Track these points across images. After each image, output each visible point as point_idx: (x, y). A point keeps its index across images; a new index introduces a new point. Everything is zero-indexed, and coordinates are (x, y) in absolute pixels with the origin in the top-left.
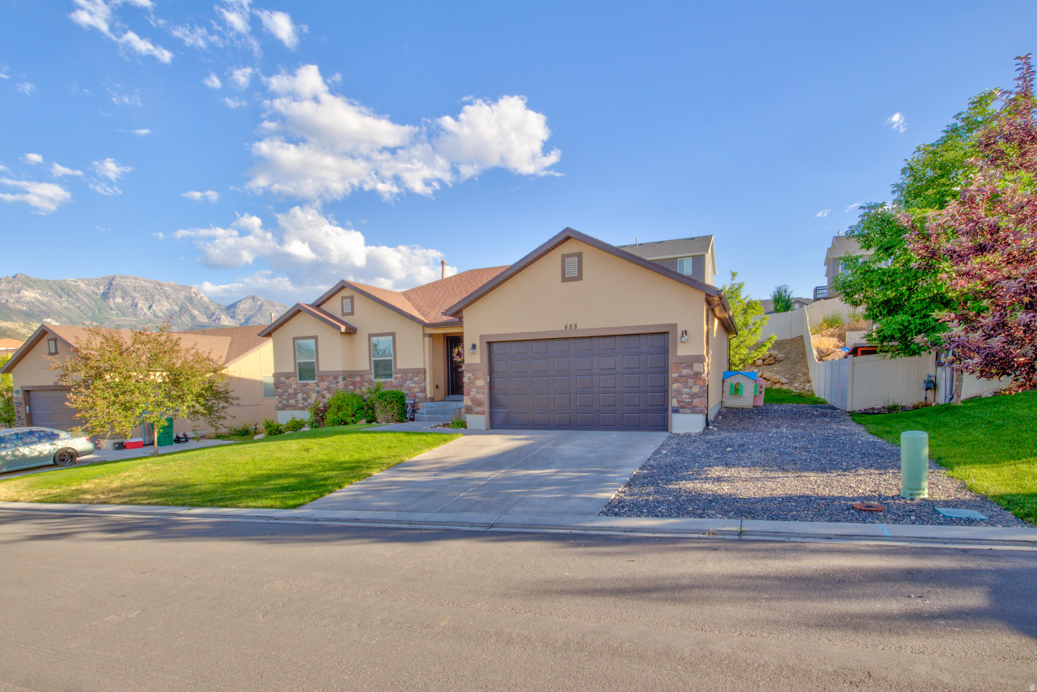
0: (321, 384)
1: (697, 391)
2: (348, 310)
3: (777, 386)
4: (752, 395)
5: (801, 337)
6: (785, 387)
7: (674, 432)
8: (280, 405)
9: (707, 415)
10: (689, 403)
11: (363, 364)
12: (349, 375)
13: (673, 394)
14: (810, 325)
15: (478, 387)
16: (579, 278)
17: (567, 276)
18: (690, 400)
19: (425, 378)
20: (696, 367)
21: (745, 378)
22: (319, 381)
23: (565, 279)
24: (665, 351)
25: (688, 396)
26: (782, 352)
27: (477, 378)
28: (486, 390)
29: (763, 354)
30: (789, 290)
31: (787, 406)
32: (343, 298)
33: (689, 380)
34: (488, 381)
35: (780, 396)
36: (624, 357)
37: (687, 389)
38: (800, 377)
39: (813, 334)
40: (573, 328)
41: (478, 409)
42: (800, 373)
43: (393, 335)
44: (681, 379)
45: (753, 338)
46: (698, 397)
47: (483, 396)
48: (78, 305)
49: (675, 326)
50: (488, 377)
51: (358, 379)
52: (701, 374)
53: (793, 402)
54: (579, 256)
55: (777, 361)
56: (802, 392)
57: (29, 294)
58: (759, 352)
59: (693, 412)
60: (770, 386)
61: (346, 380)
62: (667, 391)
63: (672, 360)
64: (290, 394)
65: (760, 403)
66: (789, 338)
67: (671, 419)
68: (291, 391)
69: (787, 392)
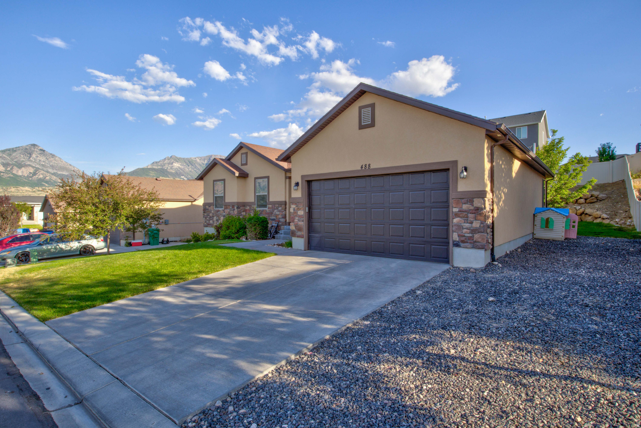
0: (226, 210)
1: (478, 226)
2: (244, 162)
3: (598, 221)
4: (564, 229)
5: (623, 181)
6: (606, 222)
7: (455, 265)
8: (205, 224)
9: (492, 250)
10: (470, 238)
11: (251, 198)
12: (242, 206)
13: (454, 228)
14: (631, 171)
15: (300, 216)
16: (372, 125)
17: (363, 124)
18: (471, 235)
19: (286, 208)
20: (477, 203)
21: (556, 214)
22: (225, 209)
23: (361, 127)
24: (446, 187)
25: (468, 231)
26: (604, 193)
27: (299, 209)
28: (305, 219)
29: (583, 194)
30: (612, 147)
31: (601, 240)
32: (242, 154)
33: (470, 215)
34: (307, 211)
35: (599, 230)
36: (411, 193)
37: (468, 224)
38: (621, 213)
39: (634, 178)
40: (367, 168)
41: (299, 233)
42: (621, 210)
43: (268, 177)
44: (461, 214)
45: (574, 181)
46: (479, 232)
47: (303, 223)
48: (195, 169)
49: (455, 163)
50: (307, 208)
51: (248, 208)
52: (482, 209)
53: (610, 236)
54: (373, 106)
55: (598, 200)
56: (623, 226)
57: (176, 165)
58: (580, 192)
59: (473, 247)
60: (591, 220)
61: (240, 208)
62: (448, 225)
63: (452, 195)
64: (210, 217)
65: (573, 235)
66: (611, 182)
67: (452, 253)
68: (211, 215)
69: (608, 226)
